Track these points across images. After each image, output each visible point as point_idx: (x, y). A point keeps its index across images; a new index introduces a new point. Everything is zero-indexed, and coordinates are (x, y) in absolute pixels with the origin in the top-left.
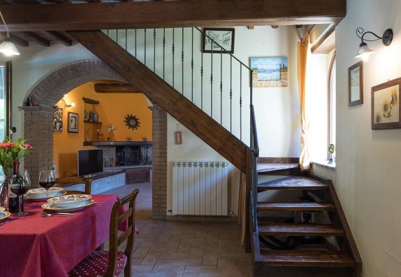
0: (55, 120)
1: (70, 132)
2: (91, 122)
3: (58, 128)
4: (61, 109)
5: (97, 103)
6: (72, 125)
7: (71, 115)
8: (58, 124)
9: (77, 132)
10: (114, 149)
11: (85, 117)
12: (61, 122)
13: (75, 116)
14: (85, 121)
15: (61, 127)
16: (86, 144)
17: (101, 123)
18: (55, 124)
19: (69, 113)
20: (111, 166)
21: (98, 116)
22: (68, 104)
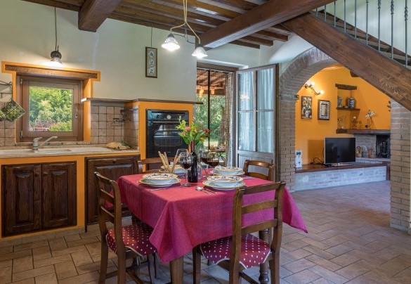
0: (304, 108)
1: (320, 119)
2: (346, 109)
3: (307, 116)
4: (311, 98)
5: (355, 88)
6: (322, 112)
7: (321, 102)
8: (307, 112)
9: (328, 120)
10: (375, 138)
11: (339, 104)
12: (310, 110)
13: (327, 103)
14: (338, 109)
15: (310, 114)
16: (339, 131)
17: (359, 110)
18: (304, 112)
19: (319, 101)
20: (369, 157)
21: (355, 102)
22: (318, 92)
